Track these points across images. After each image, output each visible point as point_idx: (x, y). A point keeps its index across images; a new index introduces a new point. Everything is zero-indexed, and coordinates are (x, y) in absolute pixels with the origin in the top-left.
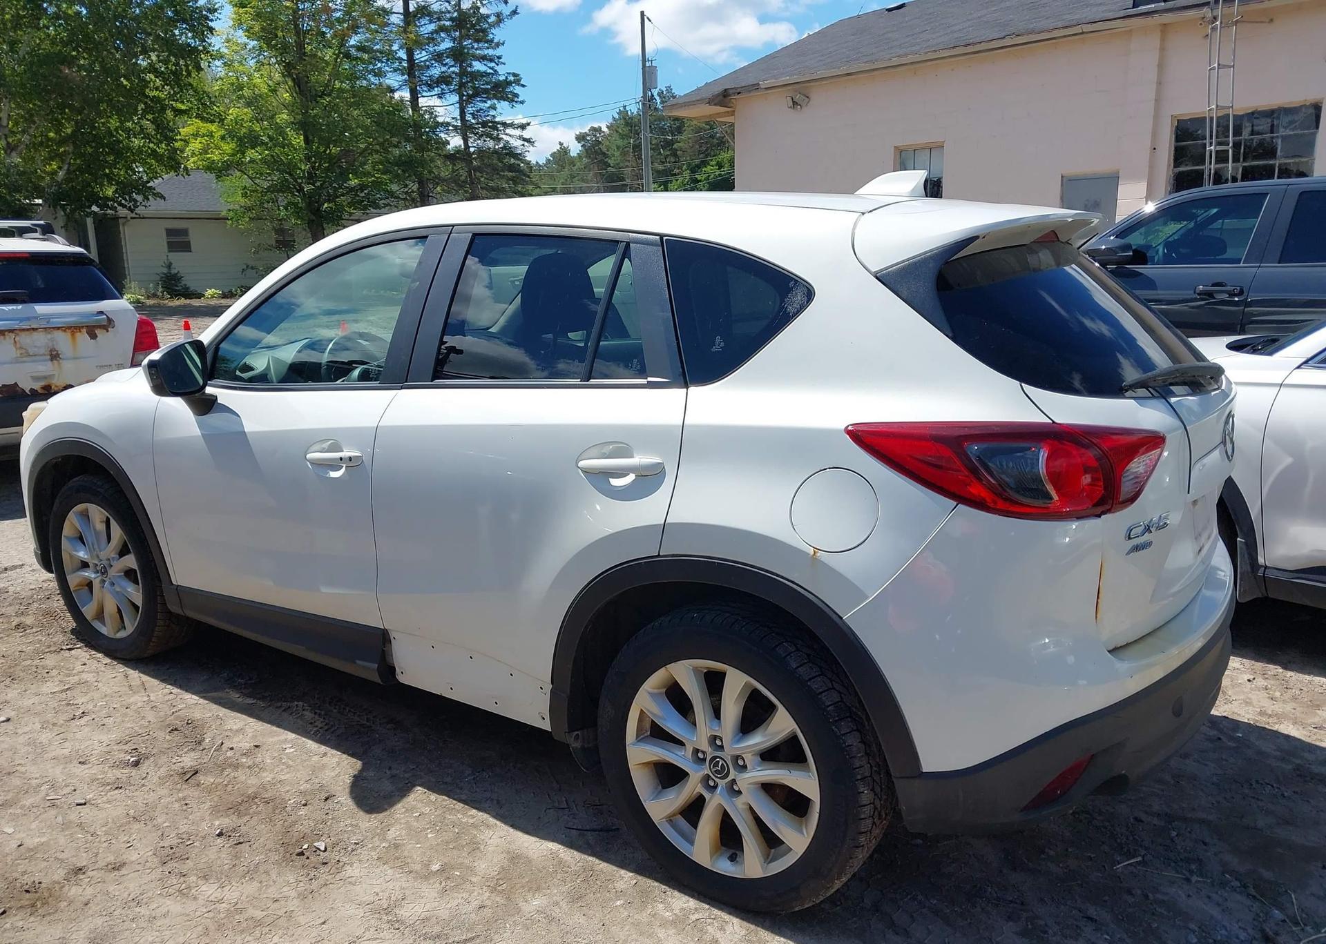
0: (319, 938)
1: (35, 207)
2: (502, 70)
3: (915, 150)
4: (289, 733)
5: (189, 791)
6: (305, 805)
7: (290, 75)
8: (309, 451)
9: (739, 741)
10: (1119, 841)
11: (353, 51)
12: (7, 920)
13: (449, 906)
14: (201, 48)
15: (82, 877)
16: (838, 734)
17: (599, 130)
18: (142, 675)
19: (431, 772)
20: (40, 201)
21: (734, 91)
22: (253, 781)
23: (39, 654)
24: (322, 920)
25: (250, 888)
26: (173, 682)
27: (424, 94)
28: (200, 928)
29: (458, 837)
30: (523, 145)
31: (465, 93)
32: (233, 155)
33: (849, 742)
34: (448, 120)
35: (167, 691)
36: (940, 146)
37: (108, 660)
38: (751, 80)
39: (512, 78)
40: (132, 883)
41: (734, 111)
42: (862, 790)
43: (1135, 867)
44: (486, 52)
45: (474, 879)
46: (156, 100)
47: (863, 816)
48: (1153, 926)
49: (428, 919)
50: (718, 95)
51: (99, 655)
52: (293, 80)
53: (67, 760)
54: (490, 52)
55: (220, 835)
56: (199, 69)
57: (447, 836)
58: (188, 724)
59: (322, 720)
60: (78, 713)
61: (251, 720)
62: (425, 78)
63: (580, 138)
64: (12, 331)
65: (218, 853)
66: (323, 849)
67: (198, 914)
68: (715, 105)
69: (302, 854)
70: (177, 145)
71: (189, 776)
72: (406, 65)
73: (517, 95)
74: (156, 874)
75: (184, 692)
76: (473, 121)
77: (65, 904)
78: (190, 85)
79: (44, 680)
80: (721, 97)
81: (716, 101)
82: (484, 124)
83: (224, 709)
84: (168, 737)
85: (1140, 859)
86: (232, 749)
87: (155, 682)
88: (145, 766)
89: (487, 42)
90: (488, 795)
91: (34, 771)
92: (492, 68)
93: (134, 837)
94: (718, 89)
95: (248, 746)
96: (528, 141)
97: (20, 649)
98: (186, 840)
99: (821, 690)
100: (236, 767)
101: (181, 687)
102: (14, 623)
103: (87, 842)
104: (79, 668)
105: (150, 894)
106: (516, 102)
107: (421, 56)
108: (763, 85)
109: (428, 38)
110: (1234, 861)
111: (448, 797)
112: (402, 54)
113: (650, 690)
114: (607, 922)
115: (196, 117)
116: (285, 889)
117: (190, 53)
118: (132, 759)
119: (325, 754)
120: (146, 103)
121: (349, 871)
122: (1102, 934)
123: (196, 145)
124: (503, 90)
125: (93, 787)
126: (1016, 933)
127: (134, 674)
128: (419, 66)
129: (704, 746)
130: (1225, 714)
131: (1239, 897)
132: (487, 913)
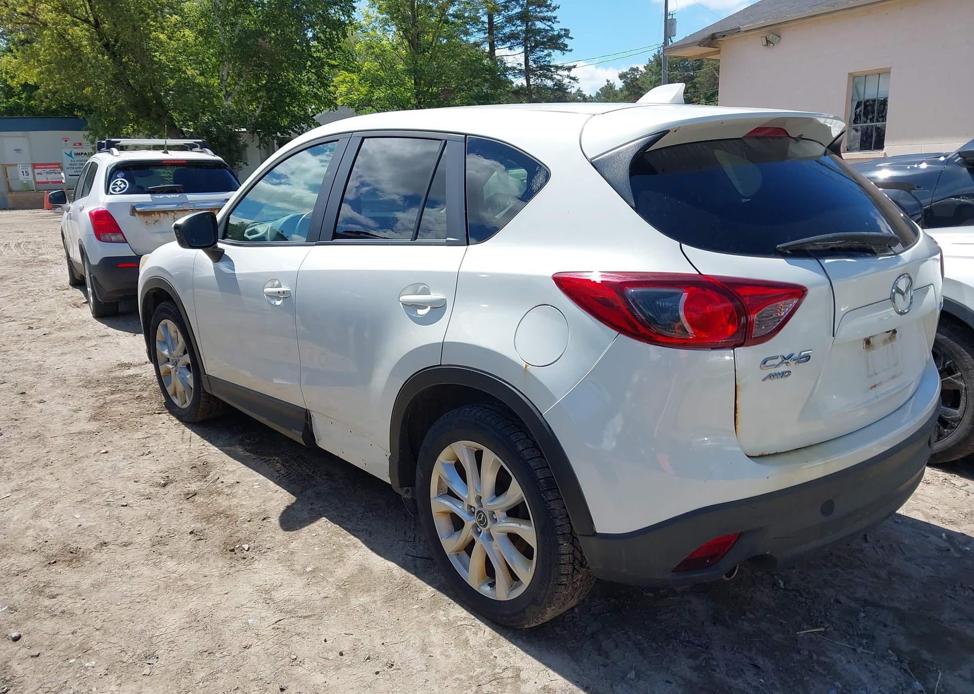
0: (219, 602)
1: (241, 134)
2: (556, 27)
3: (866, 76)
4: (262, 476)
5: (187, 506)
6: (249, 521)
7: (407, 38)
8: (266, 286)
9: (492, 501)
10: (812, 614)
11: (451, 18)
12: (55, 567)
13: (306, 594)
14: (347, 22)
15: (105, 548)
16: (545, 499)
17: (637, 70)
18: (193, 433)
19: (337, 509)
20: (245, 130)
21: (719, 35)
22: (225, 503)
23: (141, 415)
24: (225, 592)
25: (194, 566)
26: (208, 438)
27: (500, 47)
28: (155, 586)
29: (334, 551)
30: (570, 82)
31: (529, 45)
32: (366, 95)
33: (553, 506)
34: (515, 65)
35: (202, 443)
36: (887, 72)
37: (177, 422)
38: (734, 25)
39: (563, 33)
40: (131, 554)
41: (720, 51)
42: (561, 542)
43: (816, 635)
44: (546, 14)
45: (330, 580)
46: (319, 59)
47: (562, 562)
48: (805, 679)
49: (289, 600)
50: (707, 38)
51: (174, 418)
52: (409, 41)
53: (129, 479)
54: (549, 14)
55: (191, 533)
56: (345, 36)
57: (326, 550)
58: (203, 464)
59: (285, 469)
60: (146, 452)
61: (243, 465)
62: (500, 35)
63: (622, 76)
64: (172, 211)
65: (185, 544)
66: (246, 549)
67: (158, 578)
68: (705, 46)
69: (233, 550)
70: (332, 89)
71: (190, 496)
72: (487, 26)
73: (566, 46)
74: (146, 552)
75: (211, 445)
76: (534, 66)
77: (89, 562)
78: (340, 47)
79: (137, 430)
80: (710, 40)
81: (705, 44)
82: (541, 68)
83: (230, 458)
84: (189, 472)
85: (822, 629)
86: (222, 482)
87: (198, 437)
88: (168, 488)
89: (546, 6)
90: (366, 527)
91: (107, 483)
92: (549, 26)
93: (144, 528)
94: (708, 33)
95: (233, 481)
96: (574, 79)
97: (132, 411)
98: (171, 534)
99: (536, 468)
100: (219, 494)
101: (211, 442)
102: (137, 395)
103: (116, 528)
104: (160, 425)
105: (137, 563)
106: (566, 50)
107: (498, 19)
108: (743, 28)
109: (503, 6)
110: (902, 641)
111: (340, 526)
112: (485, 19)
113: (443, 461)
114: (401, 618)
115: (343, 70)
116: (213, 570)
117: (340, 25)
118: (163, 482)
119: (277, 491)
120: (311, 61)
121: (256, 564)
122: (759, 678)
123: (343, 89)
124: (556, 42)
125: (135, 496)
126: (691, 668)
127: (188, 431)
128: (497, 27)
129: (474, 503)
130: (964, 532)
131: (893, 669)
132: (328, 601)
